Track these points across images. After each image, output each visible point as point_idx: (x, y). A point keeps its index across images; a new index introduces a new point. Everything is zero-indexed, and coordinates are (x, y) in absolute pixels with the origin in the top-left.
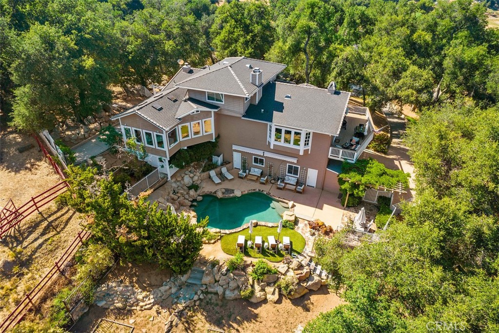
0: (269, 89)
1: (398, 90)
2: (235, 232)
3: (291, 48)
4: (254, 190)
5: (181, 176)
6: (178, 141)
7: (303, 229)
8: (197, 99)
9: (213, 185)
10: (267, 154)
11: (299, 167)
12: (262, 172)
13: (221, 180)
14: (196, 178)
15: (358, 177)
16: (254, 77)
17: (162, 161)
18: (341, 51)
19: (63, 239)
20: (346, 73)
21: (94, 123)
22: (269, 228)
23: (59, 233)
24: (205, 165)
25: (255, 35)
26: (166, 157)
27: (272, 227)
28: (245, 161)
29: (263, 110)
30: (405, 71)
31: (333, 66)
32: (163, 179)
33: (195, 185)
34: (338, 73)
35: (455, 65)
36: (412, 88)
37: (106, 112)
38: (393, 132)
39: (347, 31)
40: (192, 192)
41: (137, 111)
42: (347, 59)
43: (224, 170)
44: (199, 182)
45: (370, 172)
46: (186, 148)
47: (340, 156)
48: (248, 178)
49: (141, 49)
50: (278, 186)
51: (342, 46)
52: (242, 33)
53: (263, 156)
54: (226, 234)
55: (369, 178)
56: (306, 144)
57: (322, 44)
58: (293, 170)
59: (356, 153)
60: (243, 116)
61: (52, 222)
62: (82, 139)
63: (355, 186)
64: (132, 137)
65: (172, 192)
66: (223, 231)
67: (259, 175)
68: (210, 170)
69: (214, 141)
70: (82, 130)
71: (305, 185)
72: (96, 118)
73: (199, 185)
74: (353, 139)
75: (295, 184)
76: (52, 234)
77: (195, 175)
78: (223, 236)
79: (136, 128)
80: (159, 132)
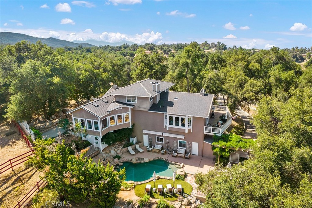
0: (164, 95)
1: (243, 94)
2: (144, 183)
3: (178, 75)
4: (157, 158)
5: (109, 150)
6: (108, 127)
7: (191, 181)
8: (121, 101)
9: (130, 155)
10: (165, 134)
11: (186, 141)
12: (162, 147)
13: (135, 152)
14: (119, 151)
15: (224, 143)
16: (155, 87)
17: (97, 139)
18: (207, 74)
19: (26, 188)
20: (212, 87)
21: (56, 119)
22: (167, 180)
23: (24, 184)
24: (125, 144)
25: (156, 71)
26: (100, 136)
27: (170, 179)
28: (151, 140)
29: (161, 106)
30: (246, 83)
31: (203, 83)
32: (97, 151)
33: (118, 156)
34: (206, 87)
35: (276, 81)
36: (252, 92)
37: (64, 113)
38: (247, 126)
39: (210, 66)
40: (116, 160)
41: (83, 107)
42: (211, 79)
43: (137, 146)
44: (120, 154)
45: (231, 140)
46: (113, 131)
47: (211, 132)
48: (153, 151)
49: (88, 77)
50: (173, 155)
51: (207, 72)
52: (148, 70)
53: (162, 136)
54: (138, 184)
55: (231, 143)
56: (189, 125)
57: (196, 72)
58: (182, 145)
59: (221, 129)
60: (149, 110)
61: (20, 176)
62: (47, 128)
63: (223, 150)
64: (79, 122)
65: (102, 160)
66: (136, 183)
67: (161, 149)
68: (128, 146)
69: (131, 127)
70: (48, 123)
71: (191, 154)
72: (58, 116)
73: (121, 156)
74: (219, 123)
75: (184, 153)
76: (19, 184)
77: (118, 150)
78: (136, 186)
79: (82, 118)
80: (96, 120)
